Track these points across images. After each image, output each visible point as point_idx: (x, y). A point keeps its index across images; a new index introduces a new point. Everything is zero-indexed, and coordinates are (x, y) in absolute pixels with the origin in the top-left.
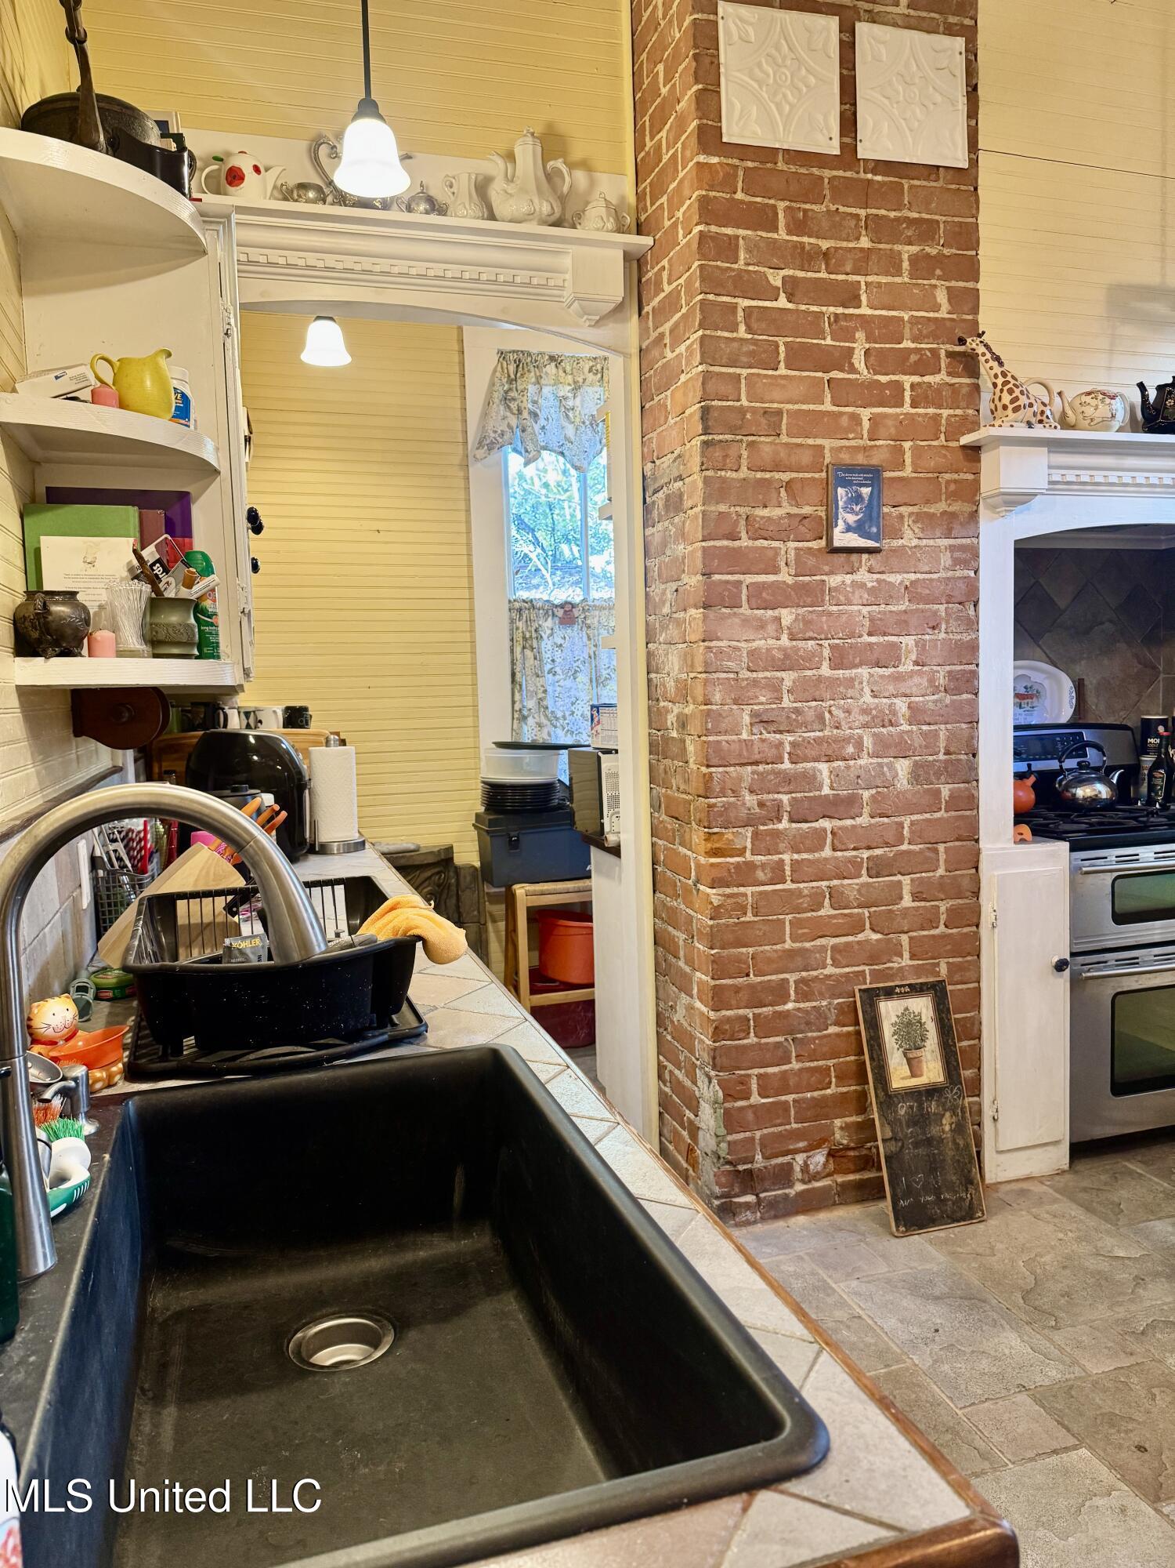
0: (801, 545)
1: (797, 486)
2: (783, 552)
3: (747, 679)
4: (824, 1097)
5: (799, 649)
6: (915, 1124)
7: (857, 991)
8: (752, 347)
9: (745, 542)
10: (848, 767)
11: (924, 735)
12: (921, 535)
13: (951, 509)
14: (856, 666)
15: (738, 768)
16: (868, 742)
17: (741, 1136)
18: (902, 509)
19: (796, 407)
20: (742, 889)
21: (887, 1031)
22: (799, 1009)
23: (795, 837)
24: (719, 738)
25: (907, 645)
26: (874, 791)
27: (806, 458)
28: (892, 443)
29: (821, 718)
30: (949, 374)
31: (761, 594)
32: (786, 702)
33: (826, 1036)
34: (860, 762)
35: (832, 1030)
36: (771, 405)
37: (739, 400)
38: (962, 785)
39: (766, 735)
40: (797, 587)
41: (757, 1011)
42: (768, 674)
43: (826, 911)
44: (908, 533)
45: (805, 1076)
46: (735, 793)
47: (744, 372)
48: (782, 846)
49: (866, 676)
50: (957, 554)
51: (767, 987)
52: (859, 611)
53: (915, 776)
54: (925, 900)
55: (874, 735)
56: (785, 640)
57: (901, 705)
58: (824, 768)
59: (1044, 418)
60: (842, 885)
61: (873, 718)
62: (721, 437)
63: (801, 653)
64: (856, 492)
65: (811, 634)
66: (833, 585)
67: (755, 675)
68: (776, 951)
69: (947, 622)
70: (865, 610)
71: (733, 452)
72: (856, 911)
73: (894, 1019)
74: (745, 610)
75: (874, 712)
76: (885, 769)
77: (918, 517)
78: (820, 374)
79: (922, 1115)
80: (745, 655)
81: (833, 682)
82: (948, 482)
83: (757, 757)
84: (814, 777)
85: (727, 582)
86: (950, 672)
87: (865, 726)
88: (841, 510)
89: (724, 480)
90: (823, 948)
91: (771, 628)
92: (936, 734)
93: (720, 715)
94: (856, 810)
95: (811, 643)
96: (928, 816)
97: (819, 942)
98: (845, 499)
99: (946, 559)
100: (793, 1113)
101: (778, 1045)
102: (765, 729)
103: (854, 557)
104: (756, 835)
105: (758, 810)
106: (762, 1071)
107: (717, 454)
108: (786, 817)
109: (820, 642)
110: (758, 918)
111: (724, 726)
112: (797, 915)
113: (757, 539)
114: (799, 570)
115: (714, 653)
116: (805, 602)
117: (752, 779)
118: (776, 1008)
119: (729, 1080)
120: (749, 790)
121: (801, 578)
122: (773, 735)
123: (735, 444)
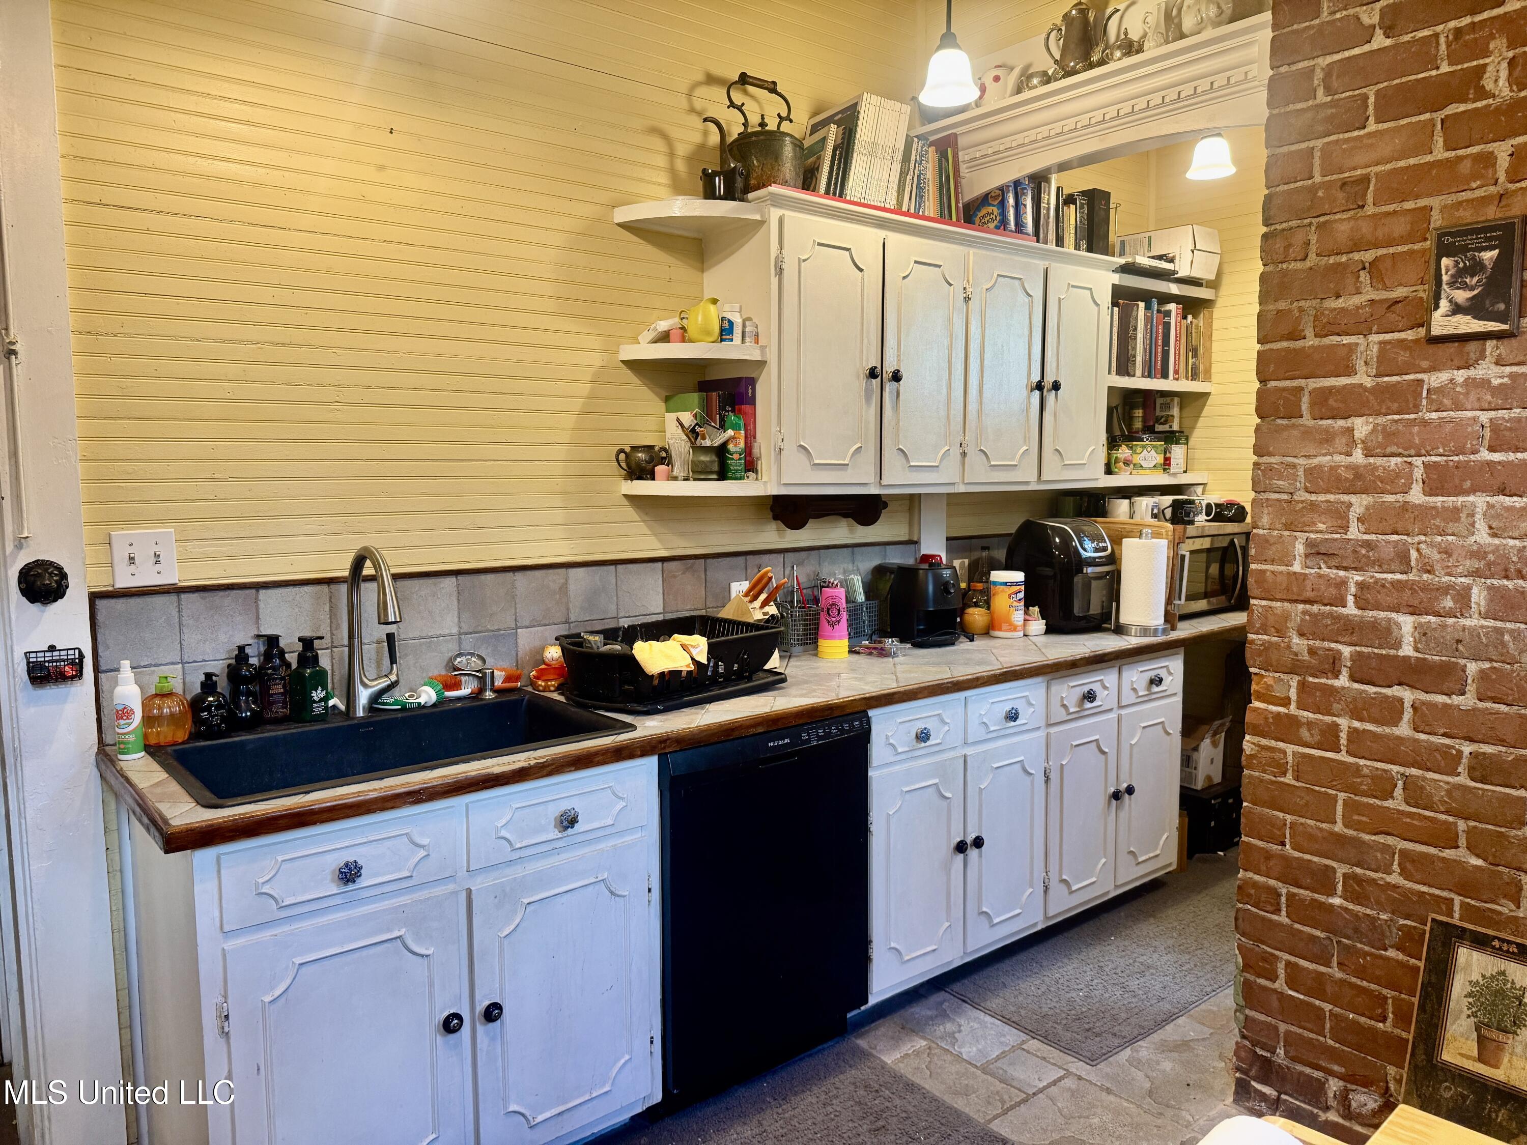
0: (1388, 337)
1: (1386, 265)
3: (1302, 502)
4: (1374, 1031)
5: (1376, 468)
7: (1430, 919)
8: (1330, 111)
9: (1311, 341)
10: (1444, 626)
14: (1461, 493)
15: (1286, 604)
16: (1479, 596)
17: (1262, 1017)
19: (1389, 167)
20: (1281, 745)
21: (1460, 985)
22: (1346, 909)
23: (1355, 699)
24: (1264, 567)
26: (1487, 665)
27: (1400, 227)
29: (1404, 558)
31: (1326, 400)
32: (1354, 532)
33: (1381, 957)
34: (1466, 622)
35: (1391, 953)
36: (1354, 173)
37: (1311, 177)
39: (1325, 570)
40: (1380, 391)
41: (1291, 889)
42: (1331, 497)
43: (1397, 803)
45: (1348, 991)
46: (1280, 632)
47: (1319, 143)
48: (1336, 707)
49: (1481, 509)
51: (1305, 866)
52: (1475, 419)
55: (1491, 588)
56: (1358, 457)
58: (1406, 623)
60: (1424, 779)
61: (1489, 564)
62: (1284, 225)
63: (1380, 472)
65: (1394, 449)
66: (1435, 384)
67: (1314, 497)
68: (1321, 830)
70: (1485, 416)
71: (1298, 239)
72: (1442, 817)
73: (1476, 977)
74: (1307, 420)
75: (1491, 557)
76: (1507, 637)
78: (1427, 116)
80: (1301, 473)
81: (1424, 512)
83: (1309, 594)
84: (1389, 630)
85: (1284, 389)
87: (1475, 574)
89: (1285, 273)
90: (1387, 849)
93: (1267, 541)
94: (1450, 684)
95: (1394, 460)
97: (1381, 839)
100: (1328, 1026)
101: (1314, 938)
102: (1325, 562)
103: (1472, 346)
104: (1302, 686)
105: (1306, 657)
106: (1293, 959)
107: (1278, 246)
108: (1345, 672)
109: (1409, 459)
110: (1300, 784)
111: (1270, 553)
112: (1352, 796)
113: (1326, 336)
114: (1382, 368)
115: (1262, 471)
116: (1389, 408)
117: (1302, 620)
118: (1316, 896)
119: (1253, 950)
120: (1298, 631)
121: (1386, 379)
122: (1335, 571)
123: (1302, 229)
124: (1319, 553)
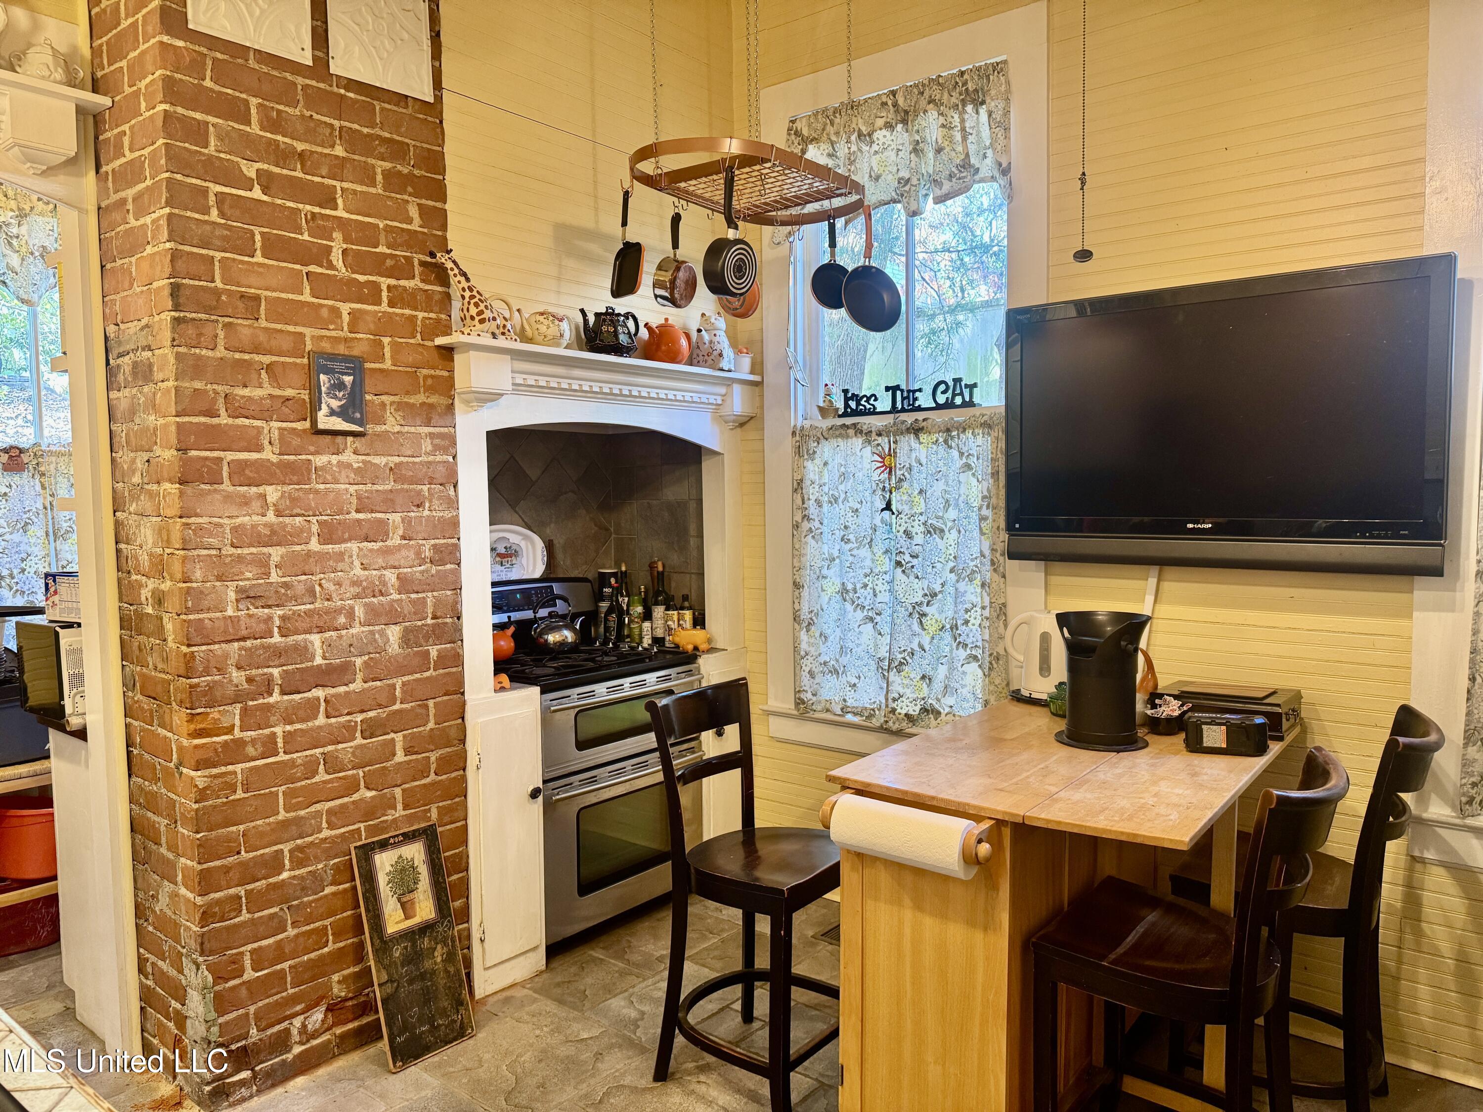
0: (284, 425)
1: (278, 370)
2: (266, 431)
3: (231, 555)
4: (321, 958)
5: (286, 525)
6: (409, 963)
7: (352, 849)
8: (226, 232)
9: (224, 419)
10: (340, 637)
11: (413, 602)
12: (403, 422)
13: (430, 401)
14: (344, 541)
15: (223, 645)
16: (359, 612)
17: (234, 1015)
18: (384, 398)
19: (275, 294)
20: (230, 768)
21: (382, 880)
22: (294, 877)
23: (286, 709)
24: (201, 616)
25: (394, 521)
26: (367, 657)
27: (286, 344)
28: (372, 337)
29: (311, 592)
30: (423, 281)
31: (244, 470)
32: (274, 577)
33: (321, 898)
34: (353, 631)
35: (328, 890)
36: (248, 290)
37: (213, 281)
38: (448, 645)
39: (253, 611)
40: (281, 465)
41: (249, 887)
42: (253, 550)
43: (322, 776)
44: (390, 420)
45: (301, 940)
46: (221, 670)
47: (218, 255)
48: (273, 719)
49: (355, 550)
50: (437, 441)
51: (262, 862)
52: (347, 490)
53: (406, 640)
54: (416, 753)
55: (366, 605)
56: (271, 517)
57: (391, 576)
58: (316, 639)
59: (506, 331)
60: (337, 750)
61: (364, 589)
62: (194, 315)
63: (289, 529)
64: (339, 379)
65: (298, 511)
66: (319, 464)
67: (239, 551)
68: (269, 824)
69: (431, 501)
70: (352, 489)
71: (208, 330)
72: (351, 772)
73: (388, 868)
74: (227, 486)
75: (365, 584)
76: (377, 636)
77: (400, 406)
78: (298, 267)
79: (416, 952)
80: (228, 531)
81: (322, 557)
82: (426, 377)
83: (244, 633)
84: (306, 648)
85: (206, 458)
86: (434, 546)
87: (356, 597)
88: (324, 395)
89: (199, 357)
90: (318, 813)
91: (256, 505)
92: (424, 601)
93: (202, 592)
94: (348, 677)
95: (298, 519)
96: (418, 676)
97: (312, 809)
98: (327, 385)
99: (427, 445)
100: (289, 979)
101: (272, 916)
102: (253, 604)
103: (339, 439)
104: (245, 711)
105: (246, 686)
106: (255, 945)
107: (190, 332)
108: (277, 690)
109: (308, 518)
110: (249, 794)
111: (205, 604)
112: (291, 786)
113: (237, 417)
114: (283, 449)
115: (193, 530)
116: (291, 479)
117: (239, 655)
118: (271, 880)
119: (220, 962)
120: (236, 666)
121: (286, 457)
122: (261, 610)
123: (210, 323)
124: (248, 597)
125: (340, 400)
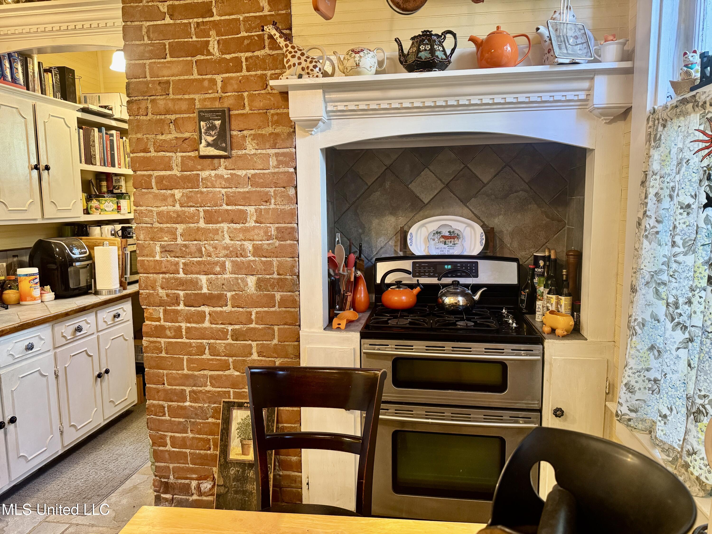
0: (184, 154)
1: (180, 122)
2: (174, 158)
3: (157, 228)
4: (206, 455)
5: (185, 212)
6: (238, 481)
7: (221, 402)
8: (151, 48)
9: (153, 154)
10: (217, 279)
11: (264, 263)
12: (257, 147)
13: (277, 131)
14: (218, 222)
15: (154, 275)
16: (228, 265)
17: (162, 464)
18: (245, 132)
19: (177, 78)
20: (159, 339)
21: (234, 426)
22: (191, 406)
23: (187, 314)
24: (143, 258)
25: (250, 211)
26: (234, 293)
27: (184, 106)
28: (236, 94)
29: (200, 251)
30: (270, 49)
31: (162, 181)
32: (179, 241)
33: (206, 423)
34: (225, 276)
35: (210, 420)
36: (163, 78)
37: (146, 77)
38: (289, 293)
39: (169, 258)
40: (183, 178)
41: (170, 403)
42: (169, 225)
43: (207, 356)
44: (249, 147)
45: (195, 442)
46: (153, 288)
47: (148, 62)
48: (180, 319)
49: (226, 229)
50: (281, 158)
51: (174, 392)
52: (220, 192)
53: (259, 286)
54: (264, 356)
55: (232, 261)
56: (178, 207)
57: (249, 246)
58: (203, 279)
60: (216, 343)
61: (231, 252)
62: (136, 98)
63: (187, 214)
64: (212, 123)
65: (191, 204)
66: (204, 176)
67: (161, 225)
68: (178, 374)
69: (275, 199)
70: (223, 191)
71: (143, 105)
72: (224, 358)
73: (240, 421)
74: (155, 190)
75: (231, 249)
76: (239, 281)
77: (255, 137)
78: (189, 58)
79: (243, 477)
80: (155, 214)
81: (205, 231)
82: (273, 115)
83: (164, 270)
84: (197, 282)
85: (144, 175)
86: (277, 228)
87: (226, 256)
88: (203, 134)
89: (138, 121)
90: (205, 376)
91: (170, 200)
92: (271, 263)
93: (144, 246)
94: (221, 303)
95: (192, 209)
96: (266, 309)
97: (202, 372)
98: (205, 128)
99: (273, 162)
100: (189, 459)
101: (180, 423)
102: (169, 255)
103: (216, 161)
104: (165, 311)
105: (166, 298)
107: (134, 107)
108: (182, 303)
109: (198, 208)
110: (169, 355)
111: (145, 252)
112: (190, 356)
113: (159, 152)
114: (183, 168)
115: (138, 213)
116: (187, 186)
117: (162, 281)
118: (179, 404)
119: (155, 435)
120: (161, 287)
121: (185, 173)
122: (174, 258)
123: (144, 101)
124: (166, 251)
125: (213, 136)
